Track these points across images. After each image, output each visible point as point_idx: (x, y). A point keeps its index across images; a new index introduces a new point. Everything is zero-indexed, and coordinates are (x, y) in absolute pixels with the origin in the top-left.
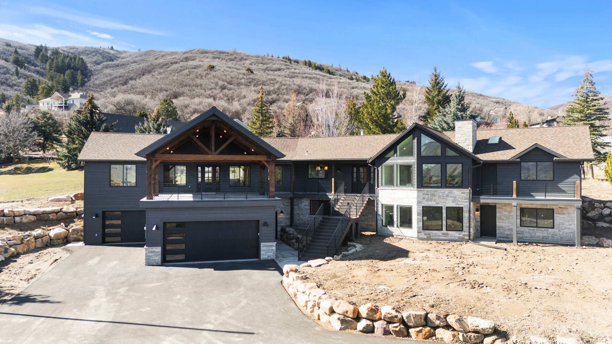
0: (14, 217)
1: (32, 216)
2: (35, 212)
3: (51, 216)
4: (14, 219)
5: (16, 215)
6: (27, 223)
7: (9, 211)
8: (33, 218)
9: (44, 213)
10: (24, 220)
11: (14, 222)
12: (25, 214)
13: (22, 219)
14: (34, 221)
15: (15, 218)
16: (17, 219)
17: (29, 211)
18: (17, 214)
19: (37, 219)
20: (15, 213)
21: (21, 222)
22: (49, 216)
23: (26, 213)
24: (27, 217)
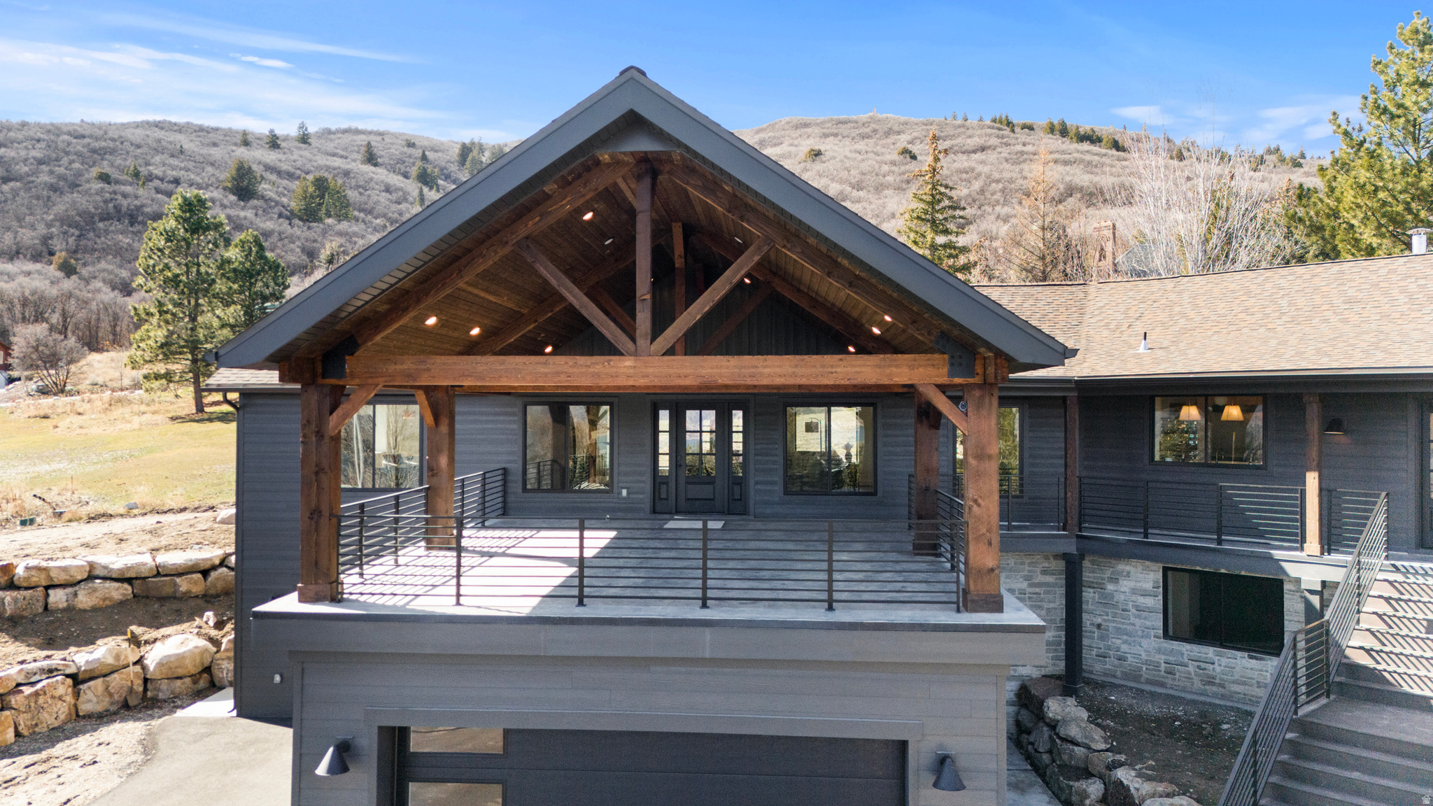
0: (47, 588)
1: (116, 585)
2: (129, 569)
3: (183, 584)
4: (47, 595)
5: (56, 582)
6: (95, 609)
7: (27, 568)
8: (119, 592)
9: (159, 572)
10: (85, 599)
11: (46, 608)
12: (91, 577)
13: (76, 595)
14: (122, 603)
15: (51, 592)
16: (58, 598)
17: (105, 567)
18: (61, 578)
19: (135, 596)
20: (53, 574)
21: (70, 609)
22: (175, 584)
23: (98, 572)
24: (95, 590)
